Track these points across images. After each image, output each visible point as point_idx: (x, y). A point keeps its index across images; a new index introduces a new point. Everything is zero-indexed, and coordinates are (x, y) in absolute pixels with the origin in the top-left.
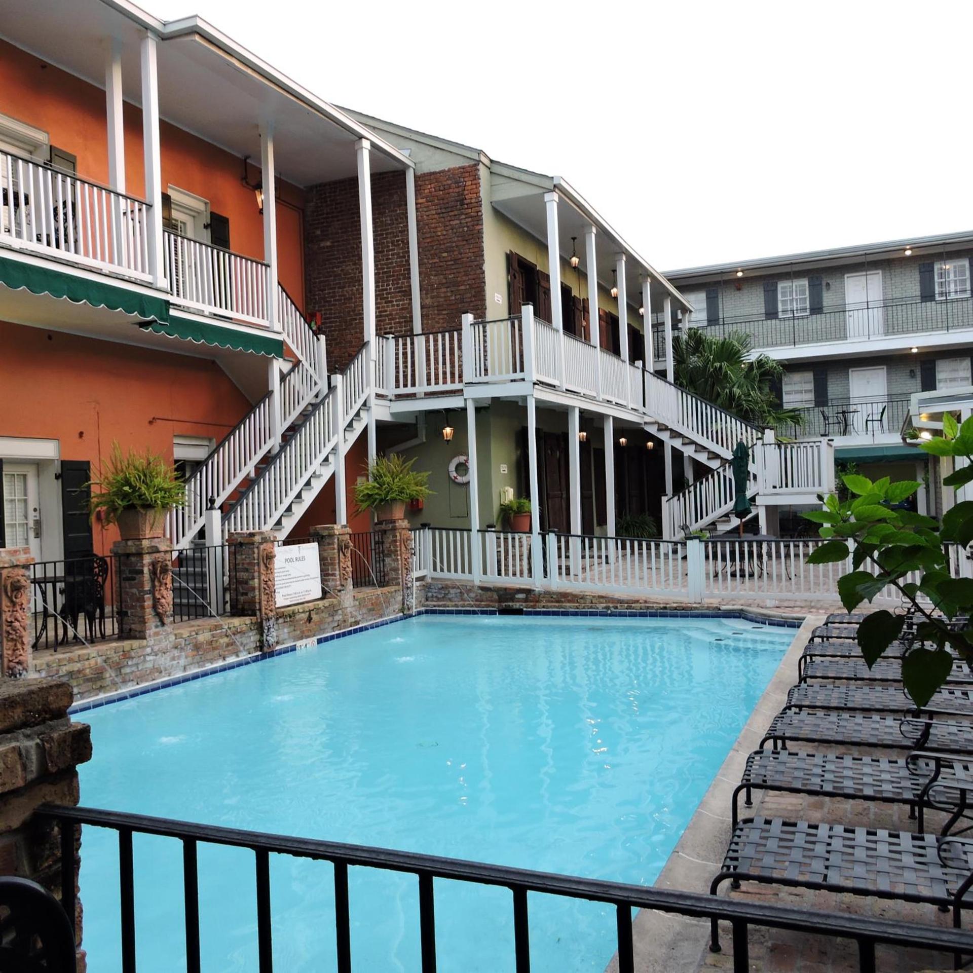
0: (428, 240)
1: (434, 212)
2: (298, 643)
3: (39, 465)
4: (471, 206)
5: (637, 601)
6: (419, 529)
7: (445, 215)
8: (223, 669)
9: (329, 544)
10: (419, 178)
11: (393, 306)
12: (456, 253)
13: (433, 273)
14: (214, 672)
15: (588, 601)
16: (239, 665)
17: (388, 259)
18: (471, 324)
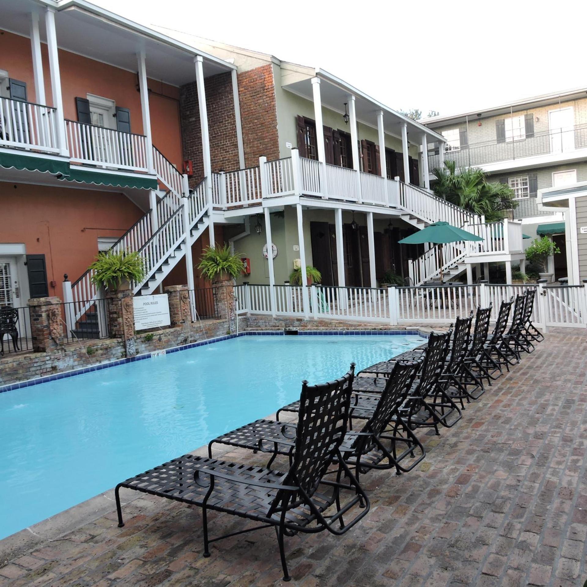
0: (247, 113)
1: (249, 96)
2: (152, 353)
3: (16, 257)
4: (268, 90)
5: (360, 325)
6: (241, 285)
7: (255, 97)
8: (99, 368)
9: (174, 296)
10: (240, 75)
11: (229, 154)
12: (262, 120)
13: (250, 132)
14: (93, 370)
15: (334, 326)
16: (111, 365)
17: (225, 126)
18: (265, 163)
